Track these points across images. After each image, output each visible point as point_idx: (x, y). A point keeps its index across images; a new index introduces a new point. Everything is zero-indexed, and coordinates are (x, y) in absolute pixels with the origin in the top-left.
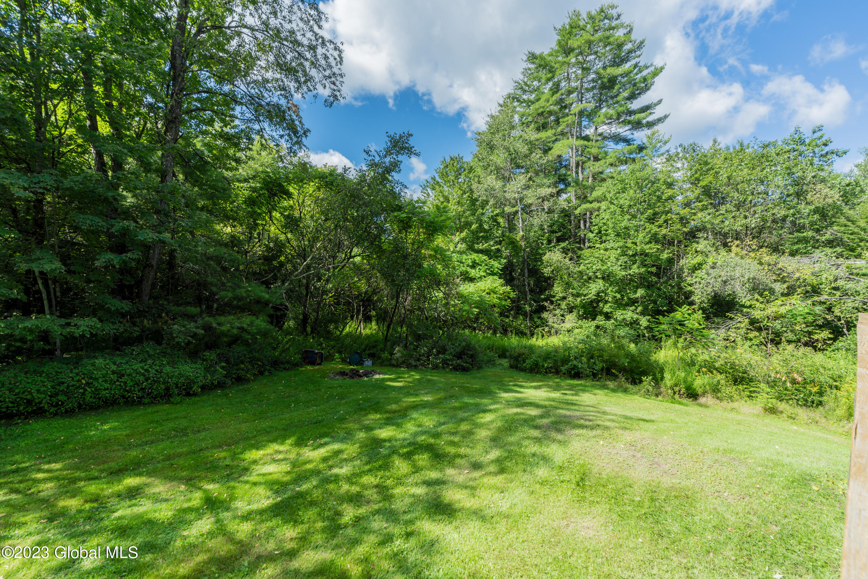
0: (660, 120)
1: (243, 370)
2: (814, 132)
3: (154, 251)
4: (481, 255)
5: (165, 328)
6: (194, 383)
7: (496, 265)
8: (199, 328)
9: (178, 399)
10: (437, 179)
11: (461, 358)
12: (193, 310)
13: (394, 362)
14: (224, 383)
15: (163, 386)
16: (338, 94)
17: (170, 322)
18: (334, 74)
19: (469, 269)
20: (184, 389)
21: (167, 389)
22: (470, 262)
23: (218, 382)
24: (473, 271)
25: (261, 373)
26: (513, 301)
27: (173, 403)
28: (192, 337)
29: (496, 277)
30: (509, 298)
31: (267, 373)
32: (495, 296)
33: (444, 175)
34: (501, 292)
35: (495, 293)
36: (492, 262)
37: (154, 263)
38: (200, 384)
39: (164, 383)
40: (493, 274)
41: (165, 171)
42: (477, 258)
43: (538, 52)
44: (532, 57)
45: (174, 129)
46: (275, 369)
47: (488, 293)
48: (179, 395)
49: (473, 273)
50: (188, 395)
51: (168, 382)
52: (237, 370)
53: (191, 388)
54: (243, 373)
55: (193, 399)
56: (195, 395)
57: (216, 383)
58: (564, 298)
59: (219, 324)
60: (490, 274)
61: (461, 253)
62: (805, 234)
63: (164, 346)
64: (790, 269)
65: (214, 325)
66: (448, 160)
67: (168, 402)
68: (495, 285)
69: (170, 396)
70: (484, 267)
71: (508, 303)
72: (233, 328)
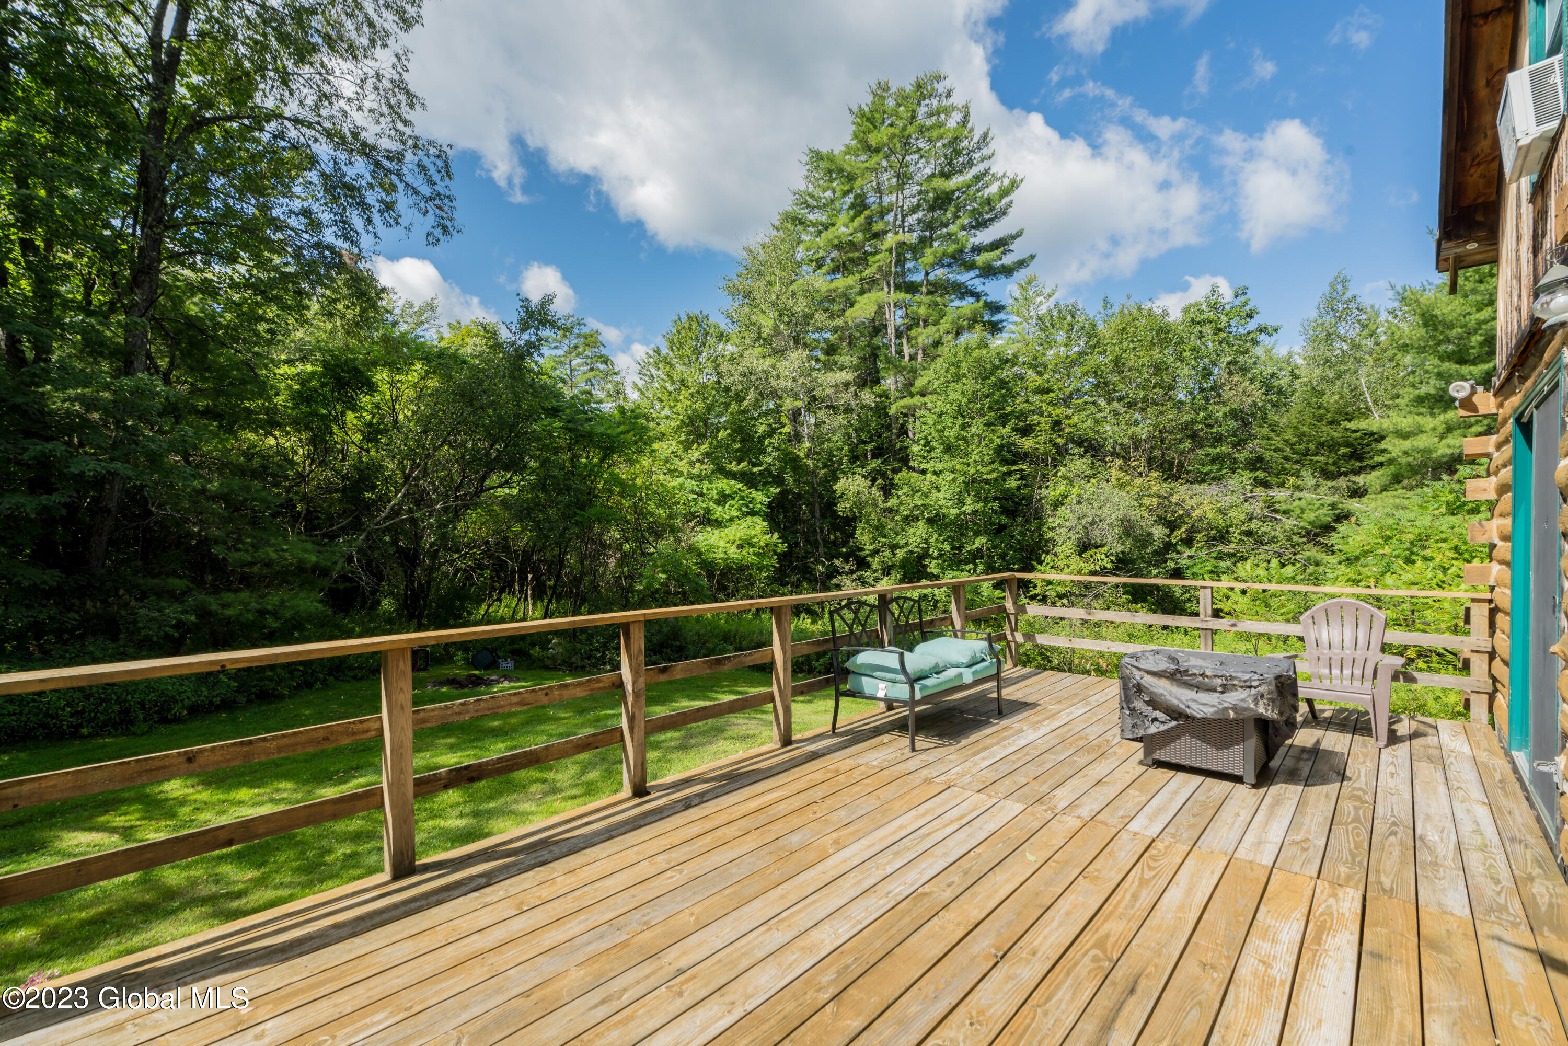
0: (1021, 264)
1: (271, 680)
2: (1236, 297)
3: (112, 488)
4: (733, 482)
5: (123, 613)
6: (176, 702)
7: (760, 498)
8: (187, 612)
9: (145, 727)
10: (665, 351)
11: (661, 653)
12: (178, 584)
13: (548, 662)
14: (235, 701)
15: (116, 708)
16: (448, 223)
17: (133, 603)
18: (439, 194)
19: (712, 505)
20: (156, 712)
21: (126, 712)
22: (714, 494)
23: (222, 701)
24: (720, 508)
25: (310, 686)
26: (782, 557)
27: (134, 734)
28: (173, 627)
29: (758, 520)
30: (775, 553)
31: (318, 685)
32: (751, 551)
33: (676, 344)
34: (762, 544)
35: (753, 546)
36: (754, 494)
37: (113, 505)
38: (186, 702)
39: (118, 701)
40: (752, 513)
41: (131, 353)
42: (726, 487)
43: (824, 150)
44: (817, 156)
45: (146, 285)
46: (337, 679)
47: (740, 547)
48: (145, 720)
49: (718, 512)
50: (164, 721)
51: (126, 701)
52: (261, 680)
53: (169, 710)
54: (272, 685)
55: (175, 727)
56: (177, 720)
57: (217, 700)
58: (876, 552)
59: (225, 606)
60: (748, 514)
61: (700, 478)
62: (1218, 450)
63: (122, 642)
64: (1189, 504)
65: (214, 607)
66: (684, 319)
67: (127, 733)
68: (753, 533)
69: (131, 723)
70: (736, 503)
71: (774, 561)
72: (248, 611)
